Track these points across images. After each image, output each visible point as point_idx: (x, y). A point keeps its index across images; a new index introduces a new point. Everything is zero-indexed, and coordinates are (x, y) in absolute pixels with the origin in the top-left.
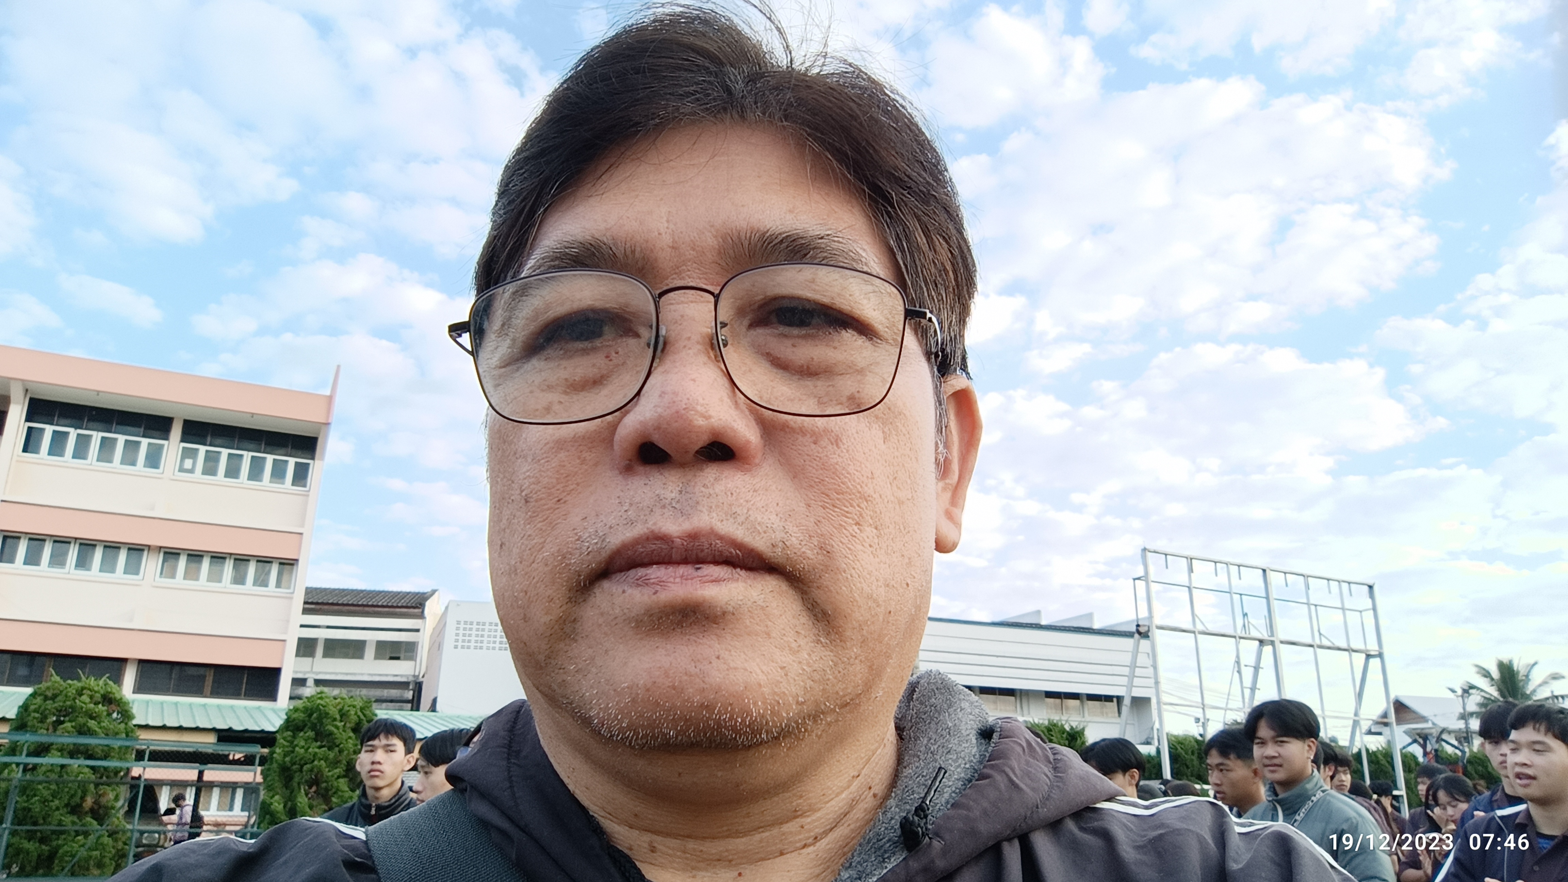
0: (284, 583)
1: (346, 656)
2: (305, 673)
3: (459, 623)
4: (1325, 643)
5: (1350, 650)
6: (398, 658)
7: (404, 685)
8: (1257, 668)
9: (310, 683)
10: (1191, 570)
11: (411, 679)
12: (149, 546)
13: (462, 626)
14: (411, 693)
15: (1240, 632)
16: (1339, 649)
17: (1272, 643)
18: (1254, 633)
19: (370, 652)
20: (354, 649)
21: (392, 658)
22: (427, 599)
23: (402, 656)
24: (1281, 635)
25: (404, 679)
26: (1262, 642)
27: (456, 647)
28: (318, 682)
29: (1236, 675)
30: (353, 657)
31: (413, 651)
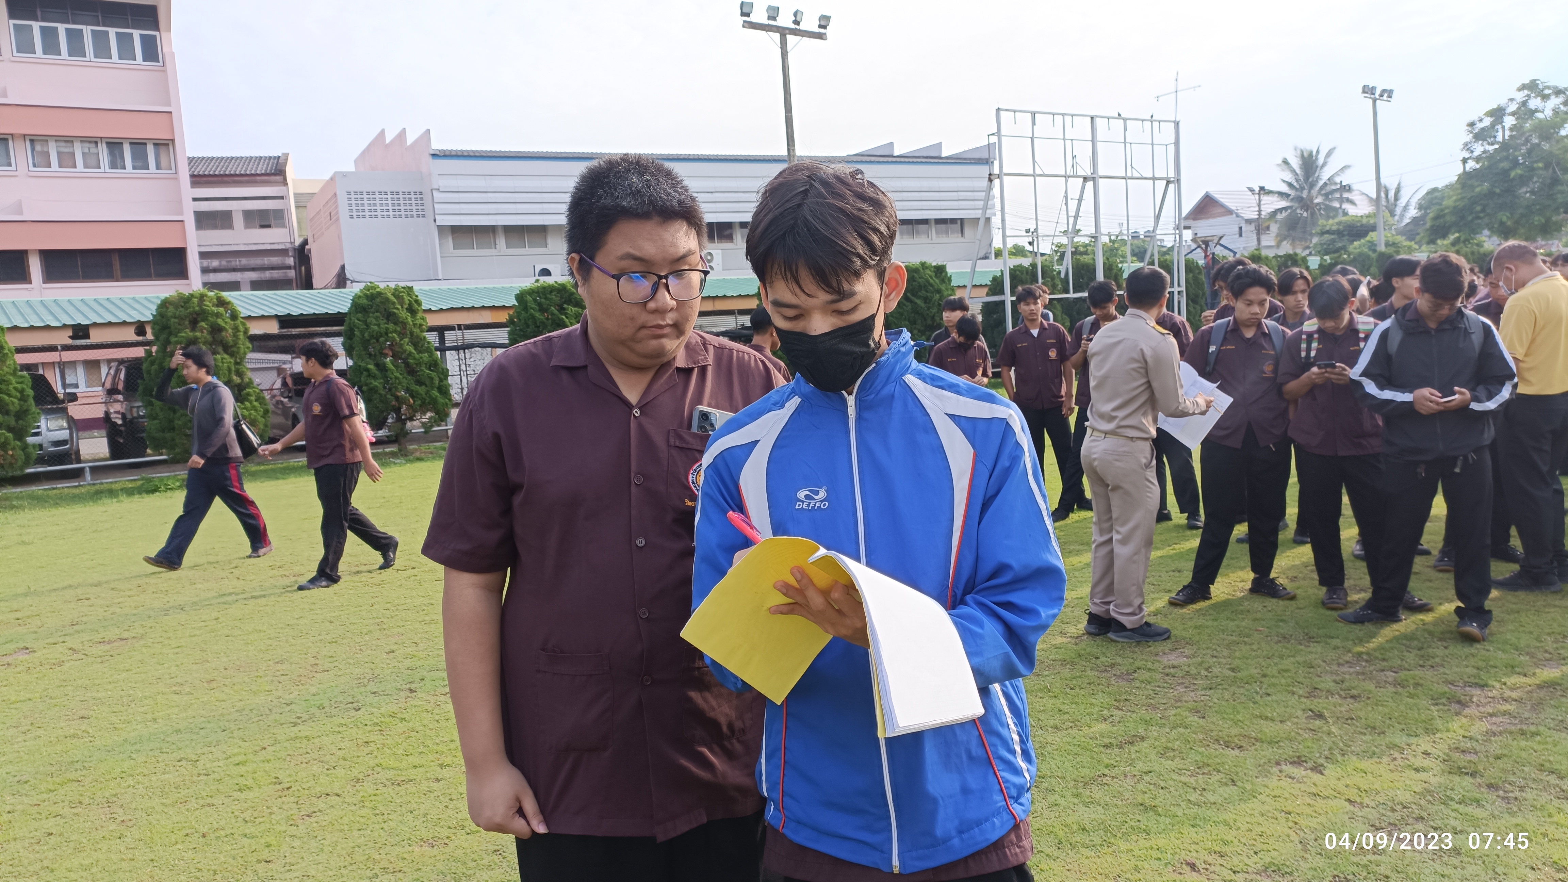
0: (164, 164)
1: (214, 227)
3: (349, 193)
4: (1136, 175)
5: (1154, 179)
6: (269, 226)
7: (283, 252)
8: (1080, 200)
10: (1034, 123)
11: (288, 246)
12: (13, 136)
13: (353, 196)
14: (292, 259)
15: (1069, 172)
16: (1146, 178)
17: (1094, 179)
18: (1081, 172)
19: (238, 220)
20: (223, 220)
21: (263, 226)
23: (272, 223)
24: (1101, 172)
25: (284, 247)
26: (1085, 179)
27: (352, 217)
29: (1064, 207)
30: (223, 227)
31: (283, 218)
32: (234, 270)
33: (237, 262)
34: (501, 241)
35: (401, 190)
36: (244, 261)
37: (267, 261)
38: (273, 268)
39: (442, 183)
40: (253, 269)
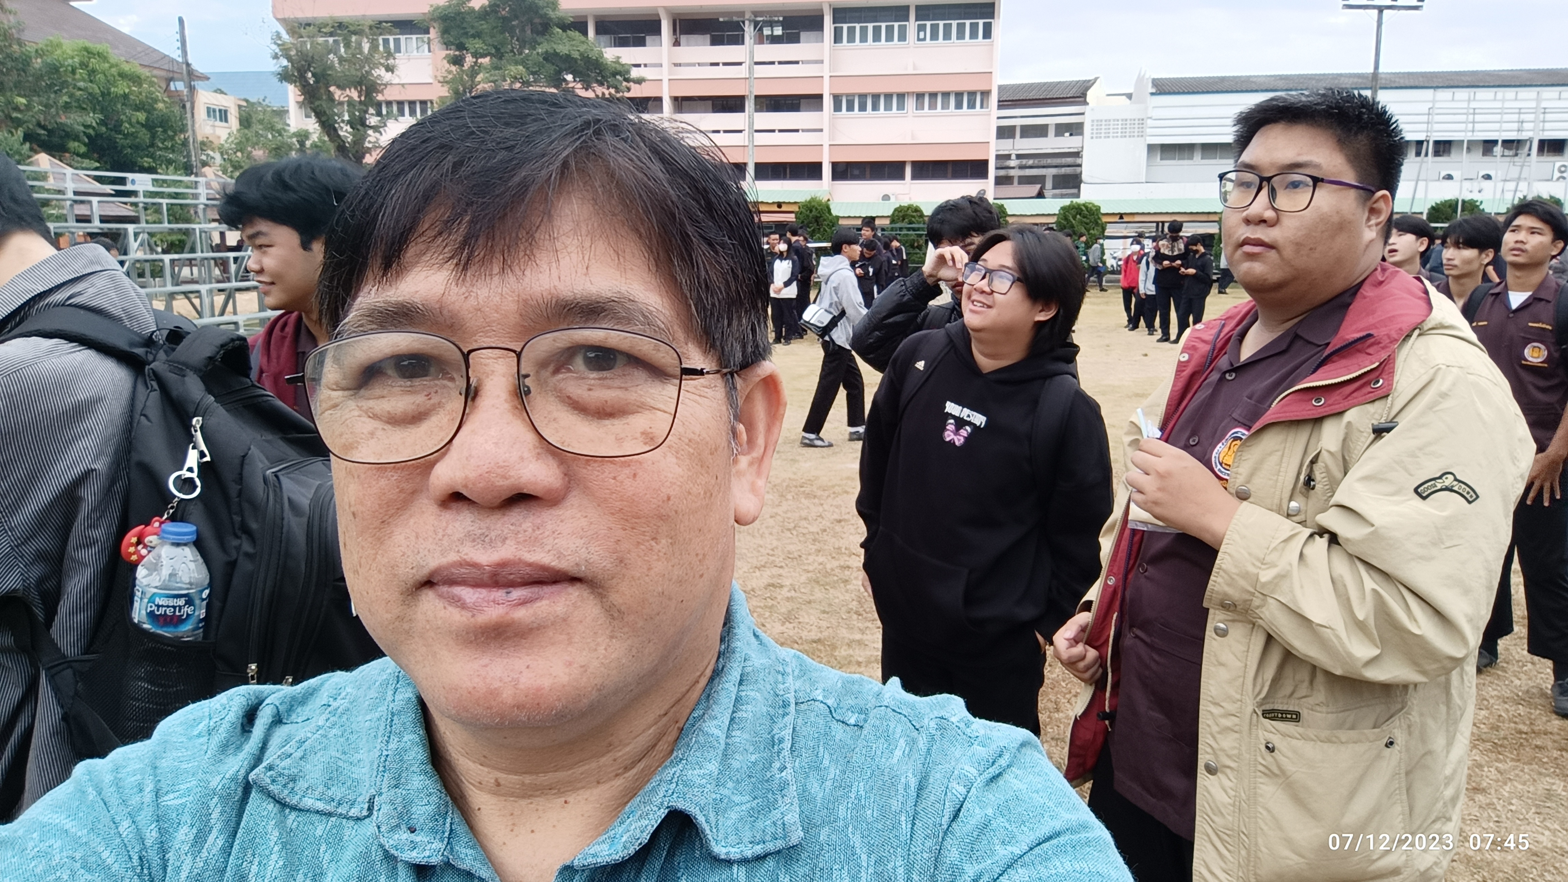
0: (985, 105)
1: (1036, 136)
2: (1010, 150)
3: (1093, 121)
6: (1071, 135)
9: (1013, 157)
12: (908, 93)
13: (1095, 123)
19: (1052, 131)
20: (1040, 131)
21: (1066, 135)
22: (1088, 88)
23: (1074, 133)
25: (1076, 150)
27: (1092, 138)
28: (1019, 157)
30: (1041, 136)
32: (1044, 167)
33: (1044, 162)
34: (1197, 156)
35: (1129, 117)
36: (1049, 161)
37: (1064, 161)
38: (1069, 166)
39: (1156, 113)
40: (1056, 167)
